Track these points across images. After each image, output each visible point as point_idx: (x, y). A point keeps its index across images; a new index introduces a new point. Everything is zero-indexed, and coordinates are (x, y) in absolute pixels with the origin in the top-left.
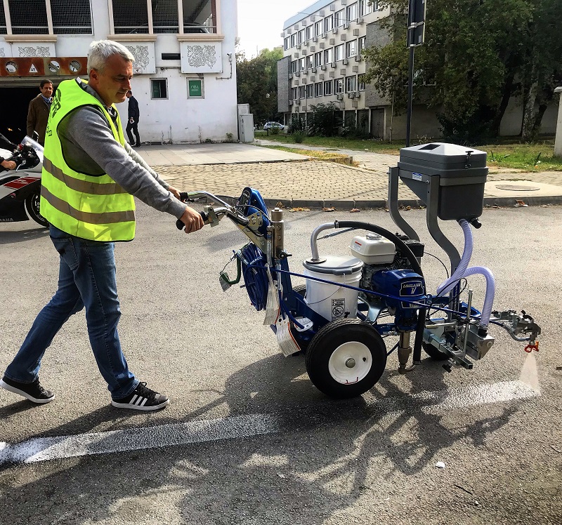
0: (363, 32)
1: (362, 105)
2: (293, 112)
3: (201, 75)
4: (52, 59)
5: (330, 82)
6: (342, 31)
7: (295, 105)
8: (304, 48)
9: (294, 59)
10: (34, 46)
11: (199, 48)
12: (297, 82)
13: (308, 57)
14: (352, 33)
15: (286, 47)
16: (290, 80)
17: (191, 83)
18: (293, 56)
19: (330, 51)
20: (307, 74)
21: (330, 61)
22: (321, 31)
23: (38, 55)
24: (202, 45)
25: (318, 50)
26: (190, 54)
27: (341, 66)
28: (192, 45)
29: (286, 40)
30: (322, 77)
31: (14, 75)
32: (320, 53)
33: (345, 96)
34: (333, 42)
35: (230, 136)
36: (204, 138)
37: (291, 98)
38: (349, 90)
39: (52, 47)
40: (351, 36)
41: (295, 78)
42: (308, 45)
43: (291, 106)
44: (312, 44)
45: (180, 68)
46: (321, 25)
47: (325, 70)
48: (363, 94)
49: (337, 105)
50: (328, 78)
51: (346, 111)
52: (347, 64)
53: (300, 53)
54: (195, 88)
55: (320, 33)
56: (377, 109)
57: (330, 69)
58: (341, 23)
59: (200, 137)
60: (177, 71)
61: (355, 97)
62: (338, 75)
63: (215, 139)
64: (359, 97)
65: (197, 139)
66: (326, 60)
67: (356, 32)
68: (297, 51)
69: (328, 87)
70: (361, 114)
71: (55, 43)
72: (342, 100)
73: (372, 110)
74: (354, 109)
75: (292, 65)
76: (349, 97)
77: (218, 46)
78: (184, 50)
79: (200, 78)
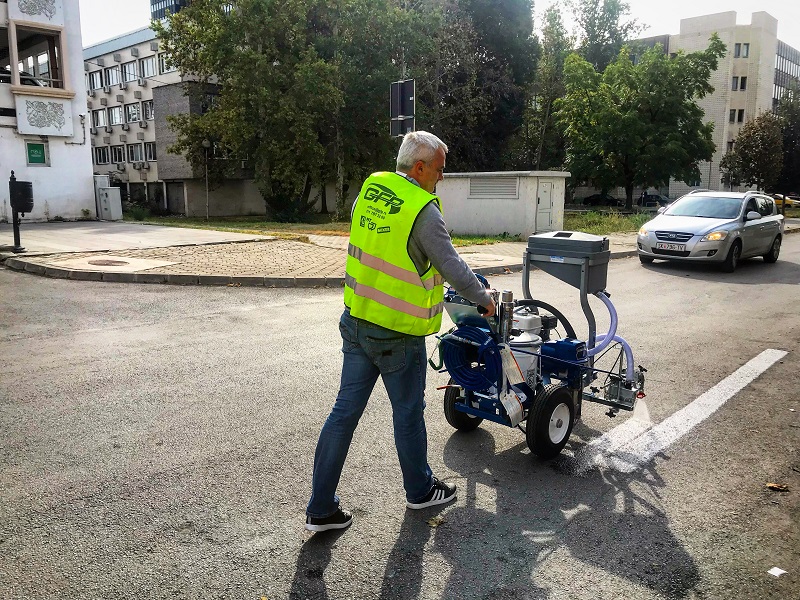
0: (148, 95)
1: (153, 176)
3: (45, 138)
5: (103, 148)
6: (117, 91)
11: (42, 106)
14: (132, 95)
17: (31, 147)
19: (100, 113)
21: (102, 124)
24: (46, 101)
26: (30, 110)
27: (119, 131)
28: (32, 99)
33: (129, 167)
34: (104, 102)
35: (86, 213)
36: (52, 216)
38: (133, 159)
40: (131, 98)
45: (15, 128)
48: (154, 166)
49: (119, 176)
51: (148, 184)
52: (129, 130)
54: (36, 154)
56: (173, 183)
57: (103, 134)
58: (114, 82)
59: (47, 213)
60: (10, 130)
61: (142, 168)
62: (116, 141)
63: (67, 217)
64: (149, 169)
65: (43, 216)
66: (96, 123)
67: (138, 95)
69: (101, 154)
70: (153, 187)
72: (124, 170)
73: (167, 184)
74: (141, 181)
76: (134, 167)
77: (66, 104)
78: (21, 105)
79: (43, 141)
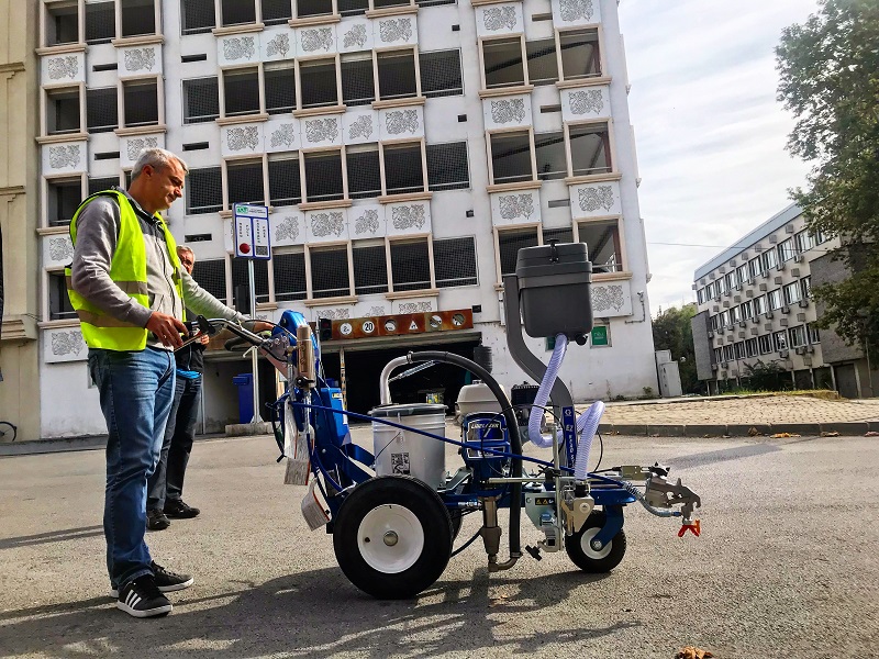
0: (806, 270)
1: (819, 361)
2: (720, 377)
3: (606, 320)
4: (434, 313)
5: (766, 336)
6: (775, 274)
7: (721, 370)
8: (725, 299)
9: (712, 314)
10: (415, 301)
11: (601, 290)
12: (721, 341)
13: (732, 310)
14: (789, 274)
15: (700, 301)
16: (711, 339)
18: (711, 310)
19: (762, 299)
20: (733, 330)
21: (763, 311)
22: (745, 276)
23: (420, 310)
24: (605, 286)
25: (745, 299)
27: (779, 316)
29: (699, 293)
30: (755, 331)
31: (393, 334)
32: (748, 303)
33: (792, 352)
34: (764, 288)
35: (648, 391)
36: (614, 395)
37: (713, 360)
38: (796, 344)
39: (433, 301)
40: (789, 278)
41: (717, 336)
42: (730, 295)
43: (715, 372)
44: (735, 293)
46: (744, 271)
47: (758, 322)
48: (818, 348)
49: (782, 364)
50: (763, 332)
51: (795, 372)
52: (789, 312)
53: (721, 305)
54: (599, 335)
55: (745, 279)
56: (842, 365)
57: (765, 321)
58: (772, 264)
59: (609, 392)
61: (807, 353)
62: (777, 327)
63: (629, 396)
64: (813, 352)
66: (758, 311)
67: (796, 272)
68: (715, 304)
69: (765, 343)
70: (818, 373)
71: (437, 297)
72: (787, 357)
73: (834, 367)
74: (807, 368)
75: (711, 322)
76: (797, 353)
77: (625, 285)
79: (604, 323)
